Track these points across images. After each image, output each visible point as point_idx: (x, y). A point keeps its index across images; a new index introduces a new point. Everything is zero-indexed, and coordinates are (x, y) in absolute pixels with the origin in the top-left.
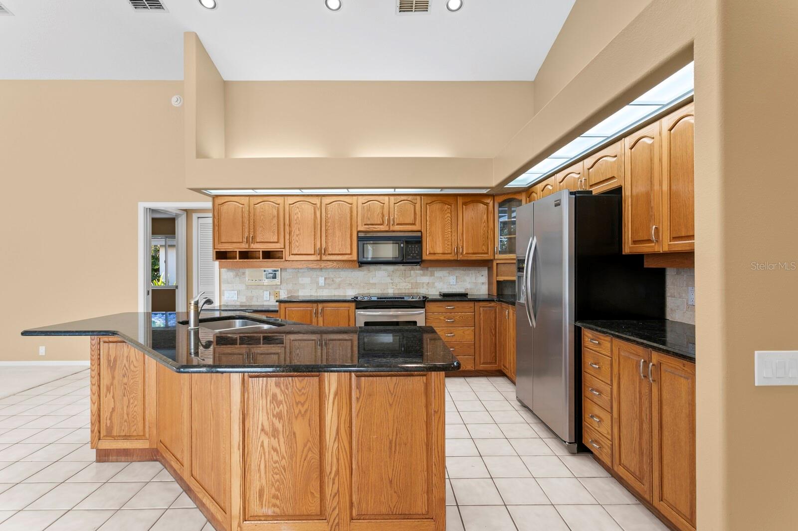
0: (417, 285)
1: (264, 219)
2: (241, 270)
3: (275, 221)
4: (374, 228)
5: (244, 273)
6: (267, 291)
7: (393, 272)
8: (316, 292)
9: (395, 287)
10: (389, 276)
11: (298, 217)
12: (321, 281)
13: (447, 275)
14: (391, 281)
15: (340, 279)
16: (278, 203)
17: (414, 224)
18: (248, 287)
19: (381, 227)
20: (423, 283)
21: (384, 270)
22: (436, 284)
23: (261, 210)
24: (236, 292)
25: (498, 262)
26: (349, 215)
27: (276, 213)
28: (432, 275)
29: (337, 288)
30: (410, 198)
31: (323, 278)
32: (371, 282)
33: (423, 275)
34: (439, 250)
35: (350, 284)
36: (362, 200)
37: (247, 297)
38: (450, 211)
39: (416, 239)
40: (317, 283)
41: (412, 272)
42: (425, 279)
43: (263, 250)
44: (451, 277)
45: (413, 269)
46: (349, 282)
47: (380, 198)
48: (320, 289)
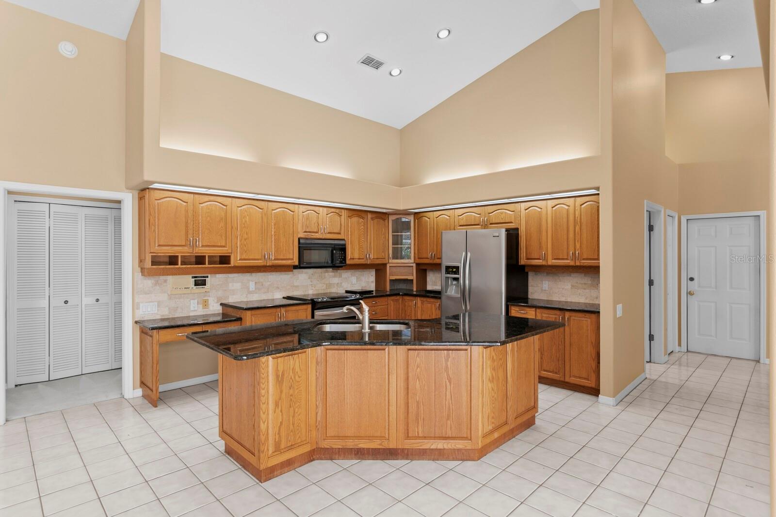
0: (329, 285)
1: (211, 221)
2: (162, 278)
3: (222, 224)
4: (312, 235)
5: (165, 281)
6: (194, 299)
7: (312, 274)
8: (246, 297)
10: (309, 278)
11: (246, 221)
12: (252, 286)
13: (350, 275)
14: (311, 283)
15: (269, 283)
16: (226, 205)
17: (339, 233)
18: (170, 297)
19: (317, 234)
20: (334, 284)
21: (305, 273)
22: (343, 284)
23: (208, 211)
24: (156, 303)
25: (391, 265)
26: (291, 223)
27: (223, 215)
28: (340, 276)
29: (266, 292)
30: (337, 211)
31: (254, 283)
32: (295, 285)
33: (335, 277)
34: (356, 256)
35: (277, 287)
36: (302, 208)
37: (169, 308)
38: (363, 224)
39: (341, 247)
40: (248, 288)
41: (326, 274)
42: (336, 280)
44: (353, 278)
45: (327, 272)
46: (276, 286)
47: (316, 209)
48: (250, 292)
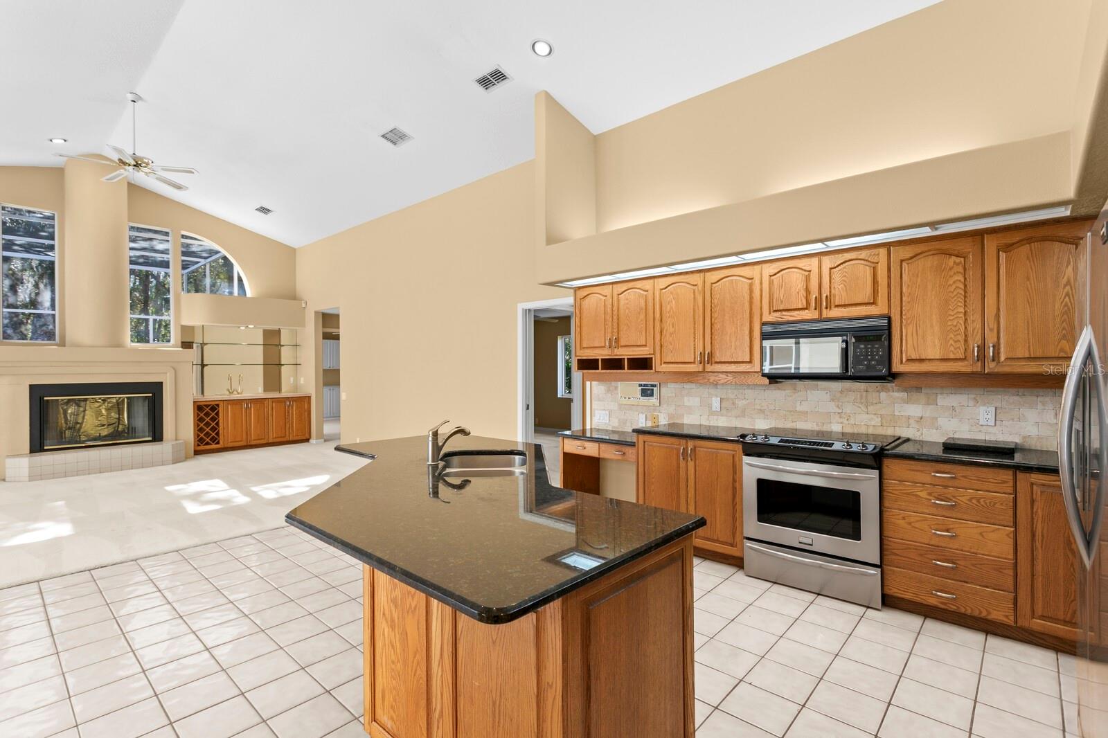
1: (630, 314)
2: (614, 384)
3: (642, 316)
4: (791, 316)
5: (616, 388)
6: (642, 413)
7: (842, 392)
8: (708, 419)
9: (845, 421)
10: (832, 400)
11: (671, 308)
12: (716, 403)
13: (971, 403)
14: (837, 410)
15: (744, 402)
16: (646, 289)
17: (873, 303)
18: (620, 405)
19: (805, 312)
20: (909, 418)
21: (824, 389)
22: (941, 421)
23: (626, 302)
24: (608, 412)
26: (747, 298)
27: (643, 304)
28: (931, 402)
29: (739, 416)
30: (863, 254)
31: (716, 398)
32: (799, 408)
33: (909, 402)
34: (933, 351)
35: (761, 410)
36: (769, 269)
37: (619, 420)
38: (961, 269)
39: (880, 333)
40: (710, 406)
41: (883, 395)
42: (914, 410)
43: (629, 357)
44: (982, 409)
46: (759, 408)
47: (801, 263)
48: (712, 413)
